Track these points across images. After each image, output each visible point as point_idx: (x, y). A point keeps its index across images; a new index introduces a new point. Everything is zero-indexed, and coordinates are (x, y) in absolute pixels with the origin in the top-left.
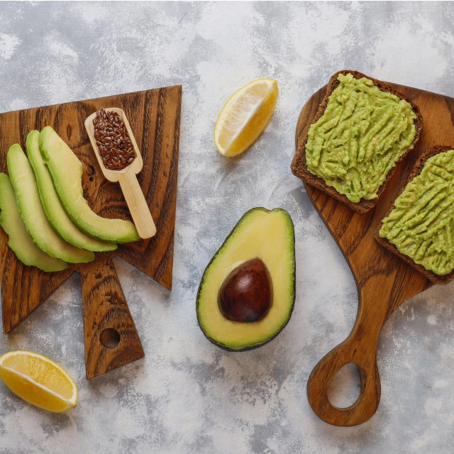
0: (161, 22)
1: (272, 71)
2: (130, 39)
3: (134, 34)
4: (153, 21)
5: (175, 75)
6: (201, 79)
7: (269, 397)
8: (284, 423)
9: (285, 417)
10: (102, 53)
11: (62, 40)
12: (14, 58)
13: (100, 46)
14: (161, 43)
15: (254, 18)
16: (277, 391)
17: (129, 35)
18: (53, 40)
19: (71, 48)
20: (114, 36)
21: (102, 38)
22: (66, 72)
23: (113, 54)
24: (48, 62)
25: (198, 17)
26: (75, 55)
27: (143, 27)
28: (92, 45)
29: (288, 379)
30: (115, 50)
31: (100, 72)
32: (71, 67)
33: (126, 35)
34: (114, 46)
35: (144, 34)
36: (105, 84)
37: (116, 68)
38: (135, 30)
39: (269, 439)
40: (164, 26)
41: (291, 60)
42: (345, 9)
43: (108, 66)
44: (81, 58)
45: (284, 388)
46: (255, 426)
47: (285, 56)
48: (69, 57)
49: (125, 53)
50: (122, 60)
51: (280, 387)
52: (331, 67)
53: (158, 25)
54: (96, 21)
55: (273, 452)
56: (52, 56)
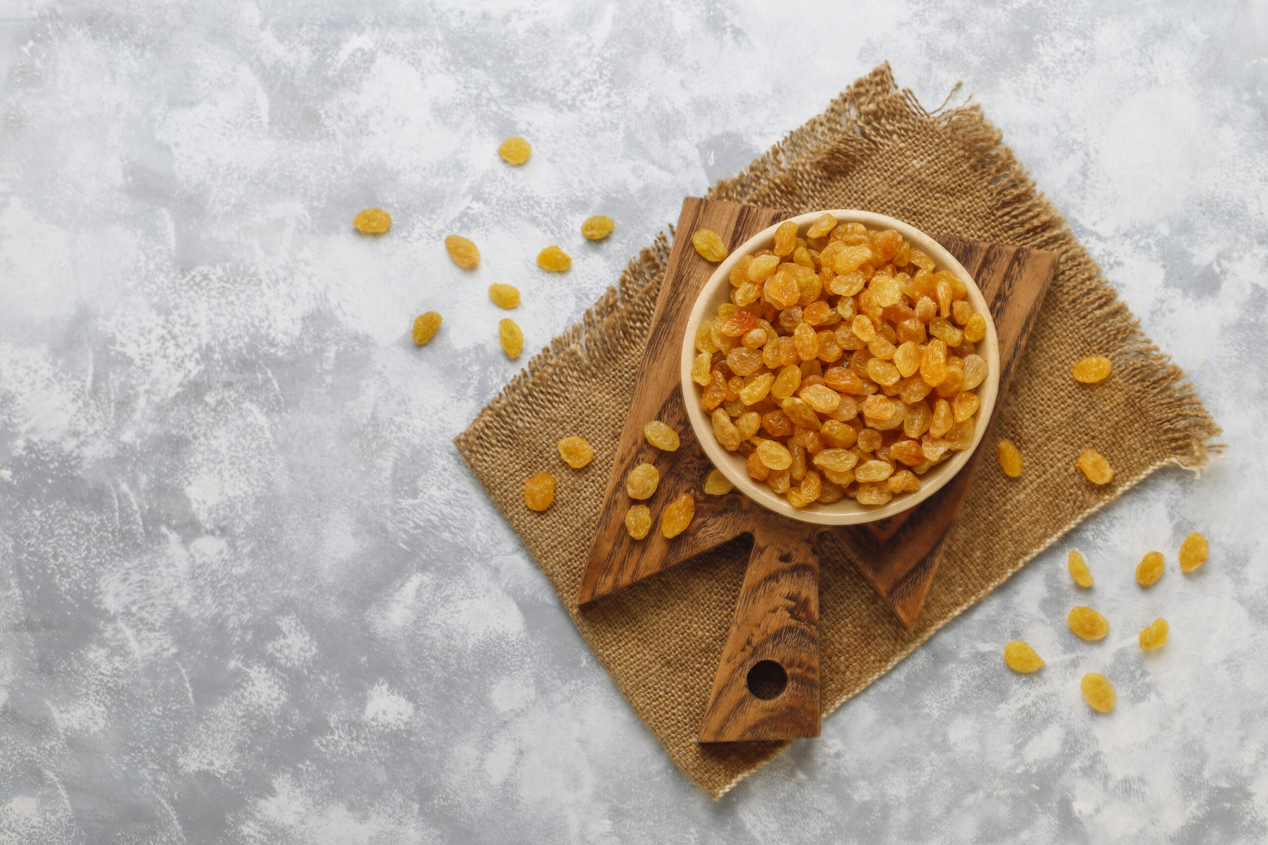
0: (368, 412)
1: (477, 207)
2: (395, 471)
3: (386, 464)
4: (365, 426)
5: (471, 391)
6: (482, 342)
7: (1110, 254)
8: (1164, 230)
9: (1152, 227)
10: (417, 526)
11: (387, 601)
12: (412, 697)
13: (405, 531)
14: (408, 413)
16: (1100, 238)
17: (387, 473)
18: (384, 618)
19: (402, 585)
20: (387, 501)
21: (389, 525)
22: (447, 599)
23: (421, 506)
24: (425, 631)
25: (364, 341)
26: (416, 580)
27: (374, 446)
28: (402, 545)
29: (1078, 217)
30: (414, 502)
31: (453, 534)
32: (438, 587)
33: (386, 479)
34: (406, 503)
35: (387, 444)
36: (478, 526)
37: (448, 503)
38: (379, 461)
39: (1195, 261)
40: (377, 405)
41: (461, 169)
42: (372, 61)
43: (443, 517)
44: (424, 568)
45: (1094, 224)
46: (1167, 285)
47: (451, 180)
48: (419, 591)
49: (420, 483)
50: (433, 491)
51: (1092, 233)
52: (478, 96)
53: (374, 417)
54: (355, 534)
55: (1220, 256)
56: (415, 623)
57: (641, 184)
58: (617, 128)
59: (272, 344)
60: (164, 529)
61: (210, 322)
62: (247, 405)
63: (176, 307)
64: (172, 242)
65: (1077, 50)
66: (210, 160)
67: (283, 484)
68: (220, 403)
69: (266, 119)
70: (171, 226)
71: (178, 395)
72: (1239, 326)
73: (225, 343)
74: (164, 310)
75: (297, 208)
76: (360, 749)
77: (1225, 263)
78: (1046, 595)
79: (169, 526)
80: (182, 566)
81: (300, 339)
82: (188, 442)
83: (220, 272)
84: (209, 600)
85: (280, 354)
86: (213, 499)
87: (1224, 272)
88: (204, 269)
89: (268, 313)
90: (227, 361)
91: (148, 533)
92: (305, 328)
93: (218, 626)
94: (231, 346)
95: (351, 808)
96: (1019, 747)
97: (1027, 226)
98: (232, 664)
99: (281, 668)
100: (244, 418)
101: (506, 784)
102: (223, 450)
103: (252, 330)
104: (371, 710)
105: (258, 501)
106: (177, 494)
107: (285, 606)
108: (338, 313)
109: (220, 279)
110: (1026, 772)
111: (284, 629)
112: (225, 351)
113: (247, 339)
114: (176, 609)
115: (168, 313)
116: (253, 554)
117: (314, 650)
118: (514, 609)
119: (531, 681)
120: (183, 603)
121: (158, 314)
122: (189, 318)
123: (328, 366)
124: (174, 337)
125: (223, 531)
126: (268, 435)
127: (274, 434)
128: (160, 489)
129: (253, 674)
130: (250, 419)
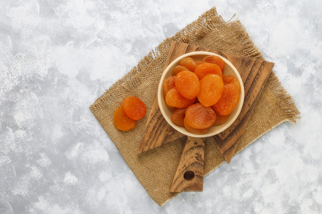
0: (66, 97)
1: (99, 40)
2: (74, 114)
3: (71, 112)
4: (65, 101)
5: (96, 92)
6: (99, 79)
8: (288, 57)
9: (285, 56)
10: (80, 129)
11: (71, 150)
12: (77, 176)
13: (76, 131)
14: (78, 98)
15: (69, 46)
17: (72, 114)
18: (70, 154)
19: (75, 146)
21: (72, 129)
22: (88, 150)
23: (81, 124)
24: (81, 158)
25: (66, 77)
26: (79, 144)
27: (68, 107)
28: (75, 134)
29: (266, 52)
30: (79, 123)
31: (90, 132)
32: (85, 146)
33: (71, 116)
34: (77, 123)
35: (72, 106)
36: (97, 130)
37: (89, 123)
38: (69, 111)
39: (296, 66)
40: (69, 95)
41: (95, 29)
43: (87, 127)
44: (81, 141)
45: (270, 54)
46: (288, 72)
47: (92, 32)
48: (80, 148)
49: (81, 118)
50: (85, 120)
52: (100, 8)
53: (68, 98)
54: (62, 131)
55: (303, 65)
56: (79, 156)
57: (146, 36)
58: (140, 19)
59: (39, 76)
60: (8, 128)
61: (21, 69)
62: (32, 93)
63: (12, 65)
64: (11, 46)
65: (268, 6)
66: (22, 23)
67: (42, 116)
68: (24, 92)
69: (39, 11)
70: (10, 41)
71: (12, 90)
72: (306, 85)
73: (26, 75)
74: (8, 65)
75: (47, 37)
76: (63, 190)
77: (303, 67)
78: (251, 155)
79: (9, 127)
80: (13, 138)
81: (47, 75)
82: (15, 103)
83: (24, 55)
84: (20, 148)
85: (41, 79)
86: (22, 120)
87: (303, 70)
88: (20, 54)
89: (38, 67)
90: (26, 81)
91: (3, 128)
92: (49, 72)
93: (23, 155)
94: (27, 76)
95: (60, 206)
96: (241, 194)
97: (251, 55)
98: (27, 166)
99: (40, 167)
100: (31, 97)
101: (103, 200)
102: (25, 106)
103: (34, 72)
104: (66, 180)
105: (35, 121)
106: (12, 118)
107: (42, 150)
108: (58, 68)
109: (25, 57)
110: (243, 201)
111: (42, 157)
112: (26, 78)
113: (32, 75)
114: (11, 150)
115: (9, 66)
116: (33, 135)
117: (50, 163)
118: (106, 153)
119: (110, 173)
120: (13, 148)
121: (7, 66)
122: (15, 68)
123: (55, 83)
124: (11, 73)
125: (25, 129)
126: (38, 102)
127: (39, 102)
128: (6, 116)
129: (33, 169)
130: (32, 98)
